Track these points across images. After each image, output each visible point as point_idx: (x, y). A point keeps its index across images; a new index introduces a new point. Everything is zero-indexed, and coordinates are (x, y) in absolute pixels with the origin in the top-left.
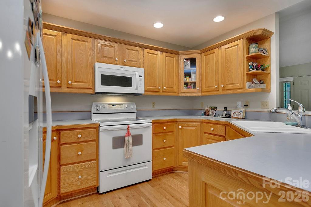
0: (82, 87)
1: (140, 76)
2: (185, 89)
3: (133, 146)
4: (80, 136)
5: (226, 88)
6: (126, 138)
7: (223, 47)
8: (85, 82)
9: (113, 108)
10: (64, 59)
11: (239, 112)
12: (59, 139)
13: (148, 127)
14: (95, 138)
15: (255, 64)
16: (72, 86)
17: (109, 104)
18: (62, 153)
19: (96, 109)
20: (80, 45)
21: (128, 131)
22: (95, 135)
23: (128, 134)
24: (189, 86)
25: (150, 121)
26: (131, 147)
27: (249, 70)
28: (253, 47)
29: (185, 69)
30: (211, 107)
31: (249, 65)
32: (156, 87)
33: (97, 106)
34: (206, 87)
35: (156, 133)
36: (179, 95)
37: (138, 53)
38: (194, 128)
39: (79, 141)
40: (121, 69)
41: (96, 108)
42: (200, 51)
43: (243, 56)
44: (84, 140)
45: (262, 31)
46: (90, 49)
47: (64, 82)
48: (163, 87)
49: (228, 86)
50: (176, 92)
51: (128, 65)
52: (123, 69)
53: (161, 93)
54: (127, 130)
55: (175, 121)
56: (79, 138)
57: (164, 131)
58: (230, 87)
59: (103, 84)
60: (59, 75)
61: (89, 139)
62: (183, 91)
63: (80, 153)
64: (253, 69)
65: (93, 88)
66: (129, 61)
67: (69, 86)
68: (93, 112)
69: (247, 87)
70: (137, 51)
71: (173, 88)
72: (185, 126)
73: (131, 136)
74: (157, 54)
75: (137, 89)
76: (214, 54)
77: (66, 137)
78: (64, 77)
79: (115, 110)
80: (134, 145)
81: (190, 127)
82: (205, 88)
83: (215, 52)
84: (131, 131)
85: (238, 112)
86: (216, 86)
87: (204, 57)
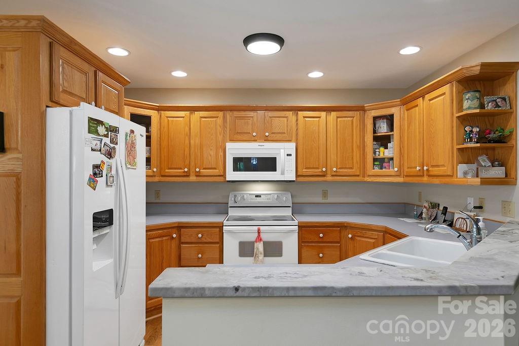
0: (212, 174)
1: (289, 155)
2: (377, 169)
3: (265, 256)
4: (200, 235)
5: (431, 173)
6: (256, 245)
7: (428, 97)
8: (215, 168)
9: (256, 199)
10: (192, 142)
11: (464, 219)
12: (179, 236)
13: (292, 231)
14: (218, 240)
15: (476, 130)
16: (201, 174)
17: (250, 194)
18: (182, 252)
19: (233, 202)
20: (209, 123)
21: (259, 235)
22: (218, 236)
23: (259, 239)
24: (385, 164)
25: (296, 222)
26: (261, 257)
27: (464, 141)
28: (467, 99)
29: (376, 135)
30: (431, 203)
31: (465, 130)
32: (318, 168)
33: (235, 196)
34: (408, 168)
35: (305, 242)
36: (365, 180)
37: (287, 121)
38: (373, 241)
39: (200, 241)
40: (260, 147)
41: (233, 199)
42: (399, 102)
43: (452, 114)
44: (206, 241)
45: (479, 68)
46: (220, 127)
47: (192, 170)
48: (331, 169)
49: (433, 169)
50: (358, 176)
51: (272, 139)
52: (262, 147)
53: (329, 178)
54: (257, 234)
55: (342, 227)
56: (199, 238)
57: (320, 240)
58: (435, 171)
59: (236, 169)
60: (187, 162)
61: (211, 241)
62: (370, 174)
63: (200, 256)
64: (471, 141)
65: (224, 175)
66: (273, 133)
67: (197, 174)
68: (229, 205)
69: (460, 174)
70: (286, 117)
71: (352, 168)
72: (358, 235)
73: (262, 242)
74: (320, 117)
75: (283, 173)
76: (417, 108)
77: (187, 235)
78: (192, 164)
79: (258, 202)
80: (266, 254)
81: (365, 237)
82: (406, 170)
83: (417, 106)
84: (263, 236)
85: (462, 218)
86: (418, 168)
87: (406, 113)
